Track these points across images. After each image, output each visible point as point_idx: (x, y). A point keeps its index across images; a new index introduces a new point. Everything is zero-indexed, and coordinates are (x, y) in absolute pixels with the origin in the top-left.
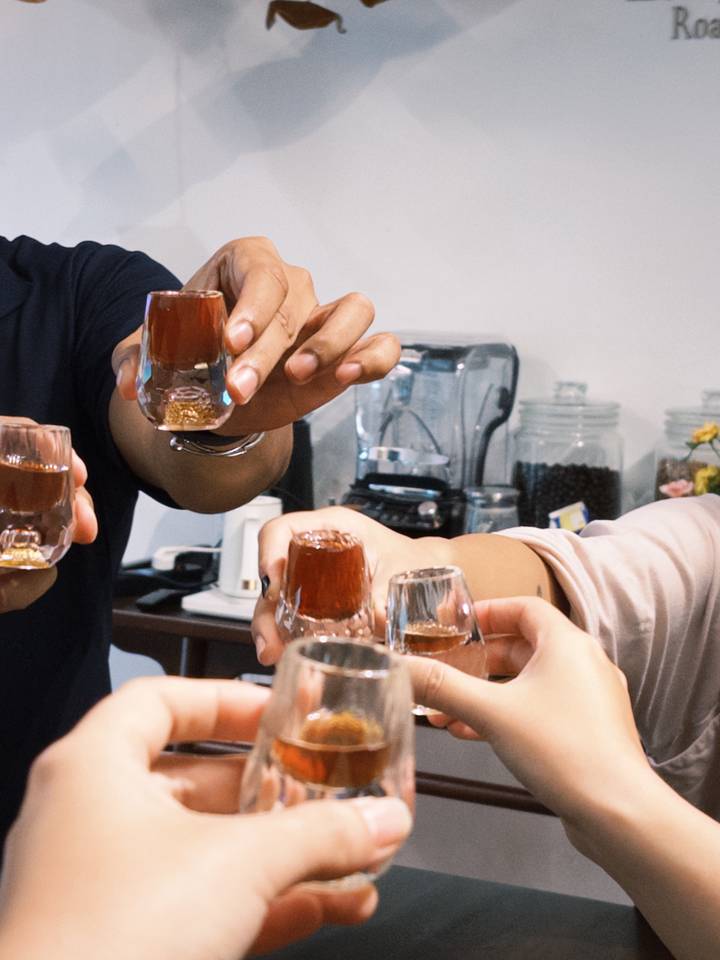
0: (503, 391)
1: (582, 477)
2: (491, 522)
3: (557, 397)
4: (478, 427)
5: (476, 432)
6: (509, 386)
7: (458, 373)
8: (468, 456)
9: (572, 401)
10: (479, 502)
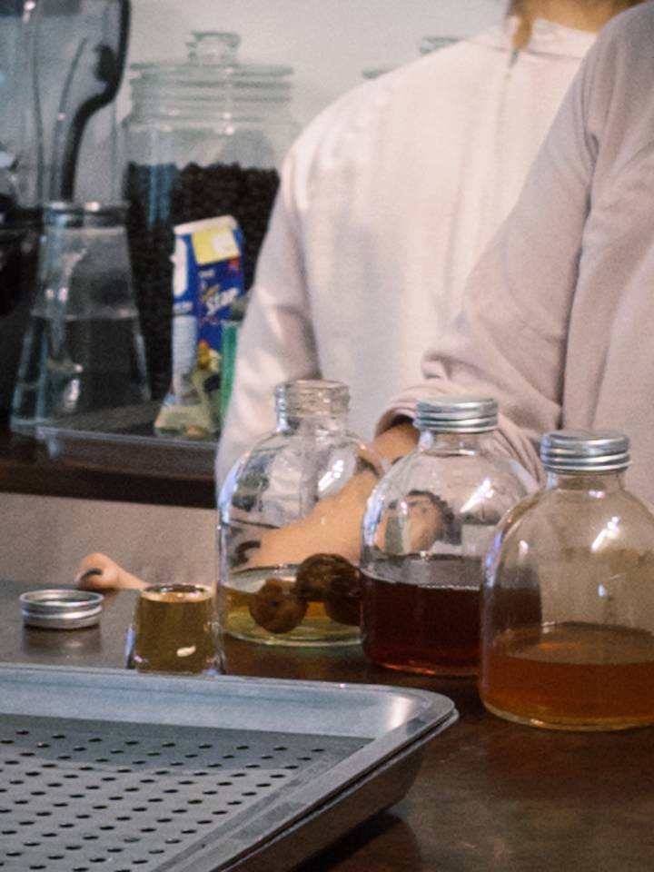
0: (104, 51)
1: (234, 185)
2: (84, 251)
3: (192, 55)
4: (62, 117)
5: (59, 124)
6: (114, 43)
7: (26, 17)
8: (47, 160)
9: (217, 61)
10: (64, 219)
